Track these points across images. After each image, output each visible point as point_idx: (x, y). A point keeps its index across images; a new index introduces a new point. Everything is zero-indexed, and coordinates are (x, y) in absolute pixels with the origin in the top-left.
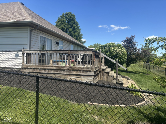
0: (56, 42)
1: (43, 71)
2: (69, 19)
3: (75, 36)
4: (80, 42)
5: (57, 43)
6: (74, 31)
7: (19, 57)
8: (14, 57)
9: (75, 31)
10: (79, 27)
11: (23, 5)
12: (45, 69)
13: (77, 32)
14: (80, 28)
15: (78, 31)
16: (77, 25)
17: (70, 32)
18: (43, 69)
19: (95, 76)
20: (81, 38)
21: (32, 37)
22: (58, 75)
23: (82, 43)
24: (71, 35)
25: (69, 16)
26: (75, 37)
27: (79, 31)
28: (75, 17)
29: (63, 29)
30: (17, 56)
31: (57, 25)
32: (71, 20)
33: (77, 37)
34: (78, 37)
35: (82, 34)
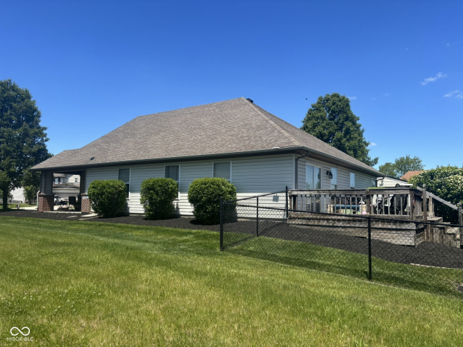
0: (327, 172)
1: (325, 223)
2: (333, 112)
3: (349, 150)
4: (363, 161)
5: (330, 174)
6: (348, 137)
7: (279, 202)
8: (272, 202)
9: (350, 137)
10: (358, 127)
11: (252, 102)
12: (328, 220)
13: (356, 138)
14: (361, 128)
15: (356, 135)
16: (354, 123)
17: (339, 140)
18: (324, 219)
19: (418, 231)
20: (364, 153)
21: (299, 169)
22: (350, 230)
23: (368, 163)
24: (341, 147)
25: (334, 104)
26: (352, 152)
27: (360, 134)
28: (348, 105)
29: (320, 136)
30: (276, 199)
31: (307, 127)
32: (340, 112)
33: (355, 151)
34: (359, 150)
35: (367, 141)
